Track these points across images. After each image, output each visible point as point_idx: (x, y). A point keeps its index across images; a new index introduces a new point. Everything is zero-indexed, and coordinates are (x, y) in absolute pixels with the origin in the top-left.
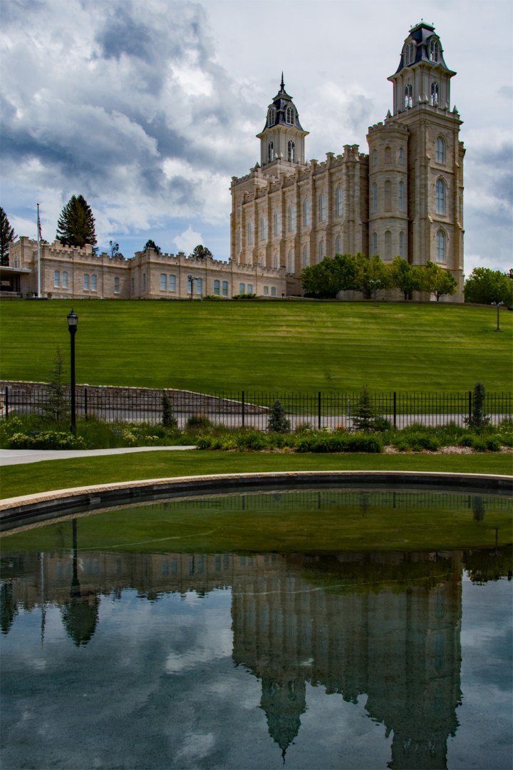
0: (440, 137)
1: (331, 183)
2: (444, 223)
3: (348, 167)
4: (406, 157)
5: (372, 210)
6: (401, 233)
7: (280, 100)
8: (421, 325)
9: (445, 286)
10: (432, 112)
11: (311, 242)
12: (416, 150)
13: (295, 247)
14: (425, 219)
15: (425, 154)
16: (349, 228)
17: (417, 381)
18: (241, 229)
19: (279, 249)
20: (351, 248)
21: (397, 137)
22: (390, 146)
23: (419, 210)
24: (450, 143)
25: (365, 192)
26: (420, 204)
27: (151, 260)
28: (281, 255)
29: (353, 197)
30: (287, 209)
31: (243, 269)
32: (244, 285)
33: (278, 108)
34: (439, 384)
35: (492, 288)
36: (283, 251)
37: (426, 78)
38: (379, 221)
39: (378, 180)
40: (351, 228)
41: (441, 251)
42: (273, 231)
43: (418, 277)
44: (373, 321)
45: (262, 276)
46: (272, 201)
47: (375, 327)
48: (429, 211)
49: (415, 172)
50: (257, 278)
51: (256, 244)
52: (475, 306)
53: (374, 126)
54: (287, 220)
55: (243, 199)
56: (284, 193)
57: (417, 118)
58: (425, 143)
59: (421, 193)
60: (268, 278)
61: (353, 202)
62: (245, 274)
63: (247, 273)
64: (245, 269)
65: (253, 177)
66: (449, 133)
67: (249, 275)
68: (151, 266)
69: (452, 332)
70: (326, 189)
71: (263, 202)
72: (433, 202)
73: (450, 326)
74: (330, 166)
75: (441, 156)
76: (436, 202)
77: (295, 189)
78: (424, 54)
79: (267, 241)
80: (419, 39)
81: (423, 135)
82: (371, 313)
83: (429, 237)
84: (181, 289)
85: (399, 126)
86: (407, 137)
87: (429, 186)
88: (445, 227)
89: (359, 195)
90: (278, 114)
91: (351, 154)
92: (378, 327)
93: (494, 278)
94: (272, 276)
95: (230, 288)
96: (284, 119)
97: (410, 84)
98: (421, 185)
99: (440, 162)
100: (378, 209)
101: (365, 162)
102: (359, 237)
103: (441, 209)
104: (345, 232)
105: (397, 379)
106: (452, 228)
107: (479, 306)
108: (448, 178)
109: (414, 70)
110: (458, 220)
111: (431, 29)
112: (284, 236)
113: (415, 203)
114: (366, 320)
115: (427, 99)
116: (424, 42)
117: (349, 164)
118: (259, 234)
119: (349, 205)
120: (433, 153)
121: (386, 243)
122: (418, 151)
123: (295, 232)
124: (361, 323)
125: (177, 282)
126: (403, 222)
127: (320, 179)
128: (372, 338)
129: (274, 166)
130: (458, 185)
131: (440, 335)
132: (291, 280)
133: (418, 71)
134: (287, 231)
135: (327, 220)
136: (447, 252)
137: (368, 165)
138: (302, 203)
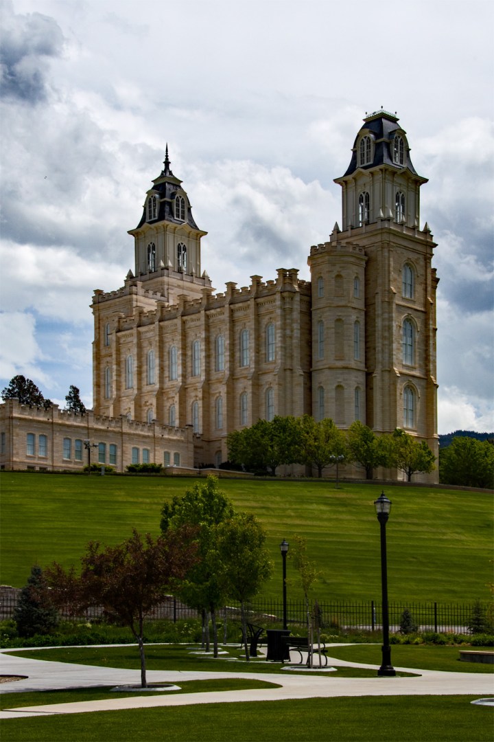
0: (407, 264)
1: (258, 317)
2: (413, 376)
3: (283, 298)
4: (364, 289)
5: (316, 357)
6: (357, 388)
7: (164, 184)
8: (405, 516)
9: (421, 462)
10: (398, 232)
11: (228, 393)
12: (376, 280)
13: (203, 398)
14: (389, 371)
15: (389, 286)
16: (285, 379)
17: (427, 588)
18: (114, 367)
19: (177, 399)
20: (288, 405)
21: (353, 263)
22: (343, 274)
23: (380, 359)
24: (421, 271)
25: (308, 332)
26: (383, 350)
27: (15, 415)
28: (180, 407)
29: (291, 337)
30: (189, 345)
31: (136, 429)
32: (138, 449)
33: (162, 195)
34: (454, 592)
35: (480, 464)
36: (183, 402)
37: (389, 186)
38: (327, 372)
39: (325, 319)
40: (288, 379)
41: (410, 413)
42: (166, 374)
43: (384, 449)
44: (344, 509)
45: (162, 438)
46: (164, 331)
47: (349, 517)
48: (395, 361)
49: (374, 309)
50: (155, 440)
51: (139, 389)
52: (464, 489)
53: (320, 245)
54: (189, 359)
55: (116, 325)
56: (184, 323)
57: (378, 238)
58: (389, 273)
59: (384, 338)
60: (170, 440)
61: (291, 345)
62: (139, 435)
63: (142, 433)
64: (140, 427)
65: (131, 294)
66: (418, 259)
67: (144, 437)
68: (14, 422)
69: (447, 526)
70: (251, 324)
71: (151, 332)
72: (398, 349)
73: (442, 518)
74: (257, 293)
75: (409, 288)
76: (403, 349)
77: (203, 319)
78: (385, 154)
79: (157, 386)
80: (379, 134)
81: (387, 262)
82: (338, 499)
83: (396, 395)
84: (55, 454)
85: (354, 248)
86: (363, 263)
87: (394, 328)
88: (414, 381)
89: (299, 335)
90: (163, 205)
91: (287, 281)
92: (354, 518)
93: (483, 452)
94: (175, 438)
95: (119, 453)
96: (171, 213)
97: (367, 191)
98: (383, 327)
99: (408, 296)
100: (324, 356)
101: (306, 292)
102: (299, 392)
103: (409, 357)
104: (279, 384)
105: (403, 585)
106: (423, 383)
107: (469, 490)
108: (418, 317)
109: (372, 173)
110: (431, 373)
111: (394, 120)
112: (184, 382)
113: (375, 349)
114: (334, 508)
115: (391, 214)
116: (385, 139)
117: (285, 294)
118: (144, 375)
119: (286, 349)
120: (398, 285)
121: (336, 401)
122: (379, 281)
123: (203, 378)
124: (329, 511)
125: (49, 445)
126: (360, 373)
127: (240, 309)
128: (353, 533)
129: (160, 279)
130: (431, 327)
131: (434, 530)
132: (199, 443)
133: (379, 176)
134: (189, 375)
135: (253, 366)
136: (418, 415)
137: (310, 296)
138: (212, 339)
